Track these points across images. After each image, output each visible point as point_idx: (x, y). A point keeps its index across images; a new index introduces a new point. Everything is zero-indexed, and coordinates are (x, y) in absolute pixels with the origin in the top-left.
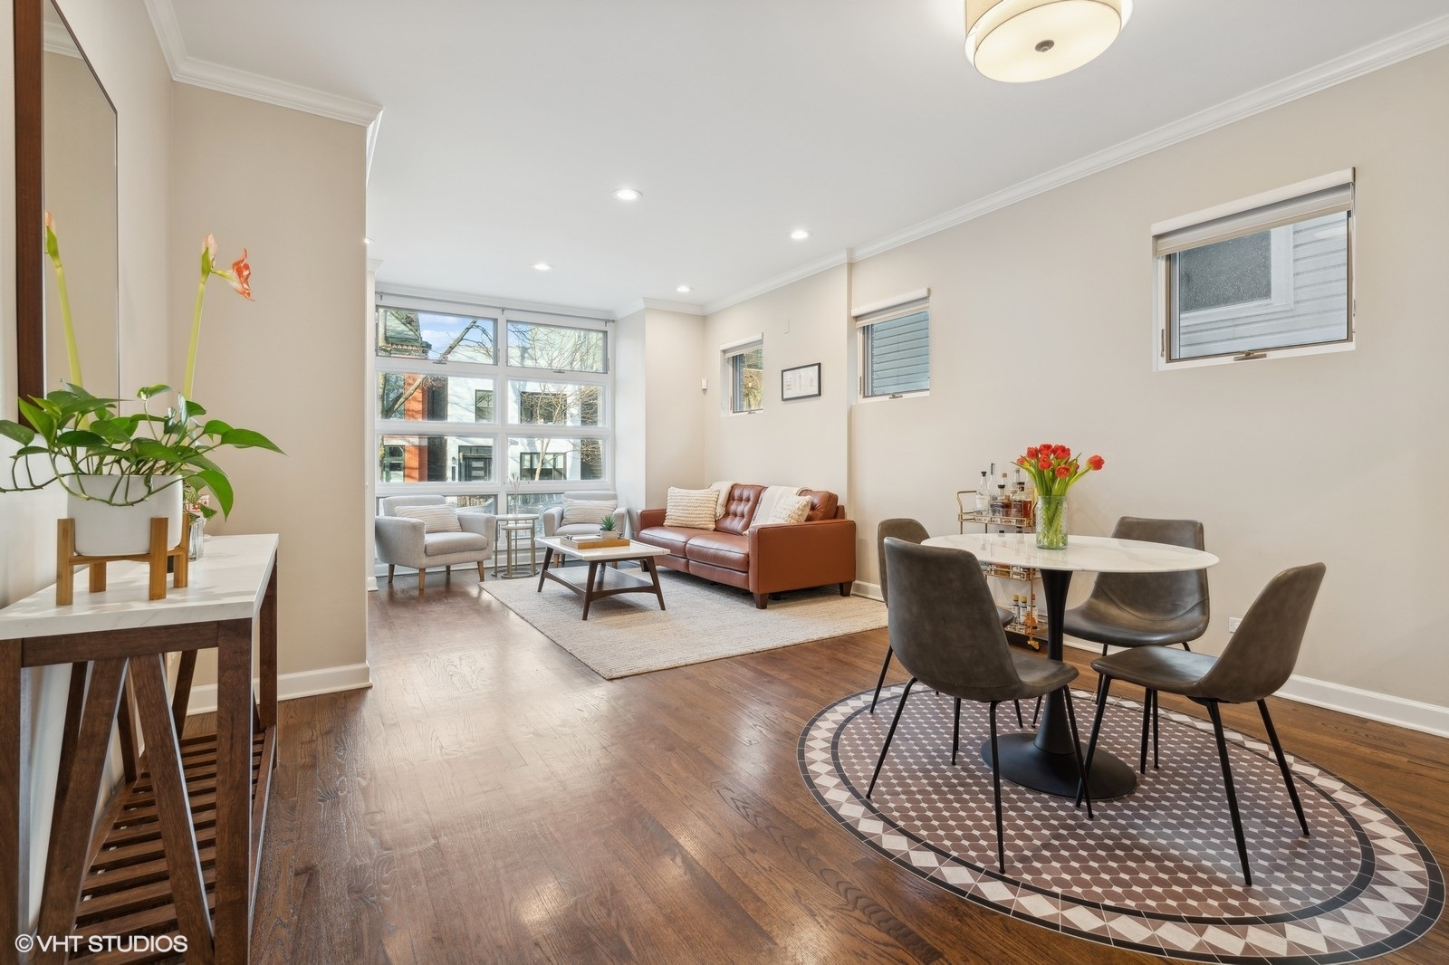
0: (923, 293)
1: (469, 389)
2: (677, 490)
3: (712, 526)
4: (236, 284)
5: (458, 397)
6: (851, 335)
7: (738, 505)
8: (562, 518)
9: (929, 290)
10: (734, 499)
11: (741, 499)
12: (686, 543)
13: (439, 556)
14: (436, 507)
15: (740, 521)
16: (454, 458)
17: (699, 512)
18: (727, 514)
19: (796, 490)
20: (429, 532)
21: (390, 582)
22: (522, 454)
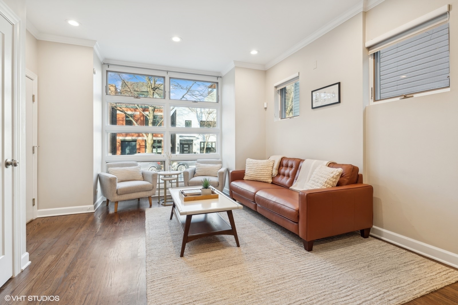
1: (183, 120)
2: (251, 160)
3: (270, 181)
5: (180, 123)
7: (285, 169)
8: (195, 173)
9: (450, 7)
10: (283, 166)
11: (287, 166)
12: (255, 193)
13: (125, 195)
14: (130, 168)
15: (287, 179)
16: (178, 144)
17: (263, 172)
18: (279, 174)
19: (326, 162)
22: (201, 142)
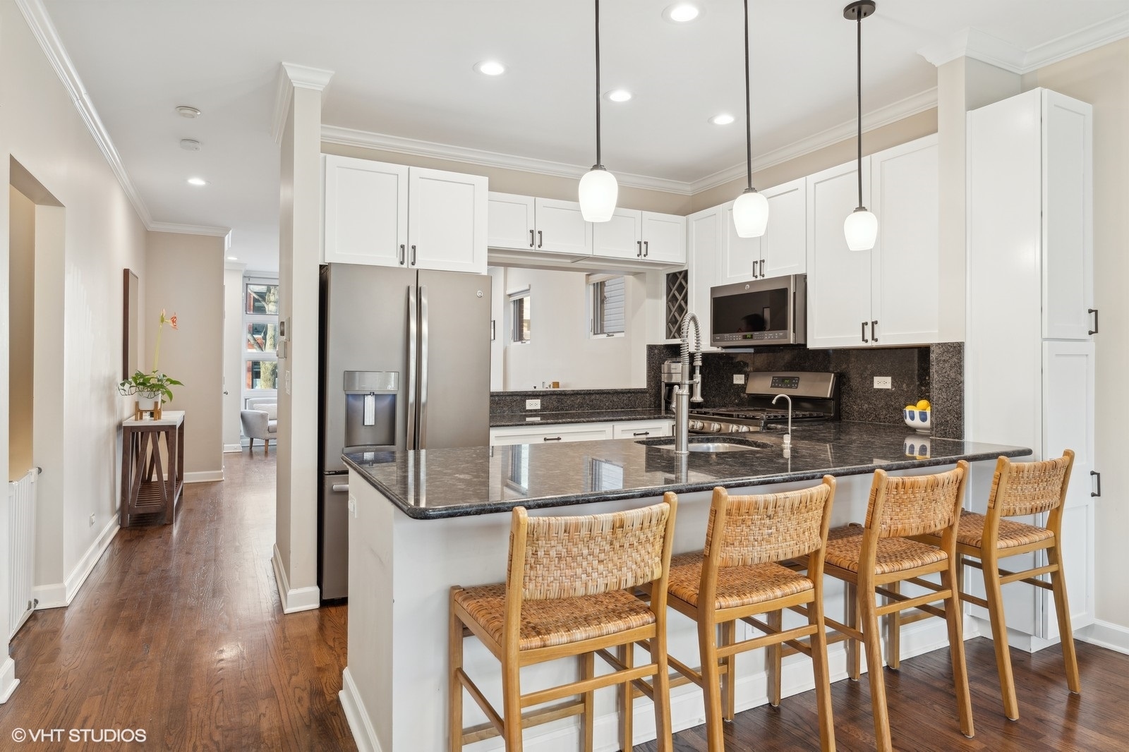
0: (527, 288)
4: (172, 325)
6: (506, 305)
9: (530, 286)
20: (270, 420)
21: (251, 448)
